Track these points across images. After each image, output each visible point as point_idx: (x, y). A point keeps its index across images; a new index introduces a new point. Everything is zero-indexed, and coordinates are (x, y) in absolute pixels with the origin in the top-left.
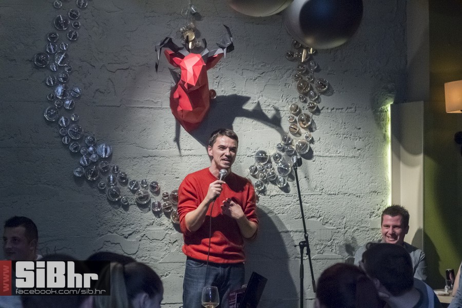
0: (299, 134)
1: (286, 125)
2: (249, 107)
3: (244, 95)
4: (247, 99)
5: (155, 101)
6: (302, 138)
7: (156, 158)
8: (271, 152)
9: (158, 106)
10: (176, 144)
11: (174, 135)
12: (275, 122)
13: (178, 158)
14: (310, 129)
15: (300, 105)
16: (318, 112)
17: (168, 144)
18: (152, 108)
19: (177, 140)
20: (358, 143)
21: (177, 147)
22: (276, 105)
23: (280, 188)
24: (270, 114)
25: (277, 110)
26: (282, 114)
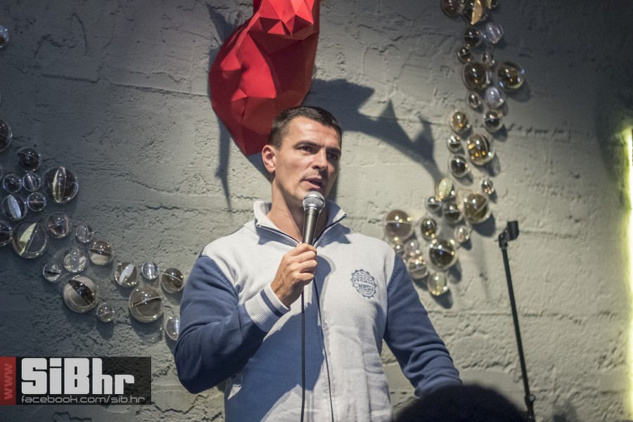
0: (469, 179)
1: (443, 158)
2: (371, 110)
3: (362, 82)
4: (368, 93)
5: (177, 77)
6: (476, 188)
7: (176, 212)
8: (417, 215)
9: (183, 88)
10: (219, 182)
11: (215, 162)
12: (421, 149)
13: (224, 217)
14: (489, 168)
15: (471, 115)
16: (502, 134)
17: (202, 182)
18: (168, 92)
19: (222, 173)
20: (576, 207)
21: (222, 191)
22: (425, 113)
23: (434, 297)
24: (412, 130)
25: (426, 124)
26: (436, 132)
